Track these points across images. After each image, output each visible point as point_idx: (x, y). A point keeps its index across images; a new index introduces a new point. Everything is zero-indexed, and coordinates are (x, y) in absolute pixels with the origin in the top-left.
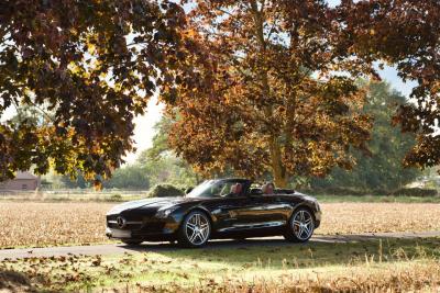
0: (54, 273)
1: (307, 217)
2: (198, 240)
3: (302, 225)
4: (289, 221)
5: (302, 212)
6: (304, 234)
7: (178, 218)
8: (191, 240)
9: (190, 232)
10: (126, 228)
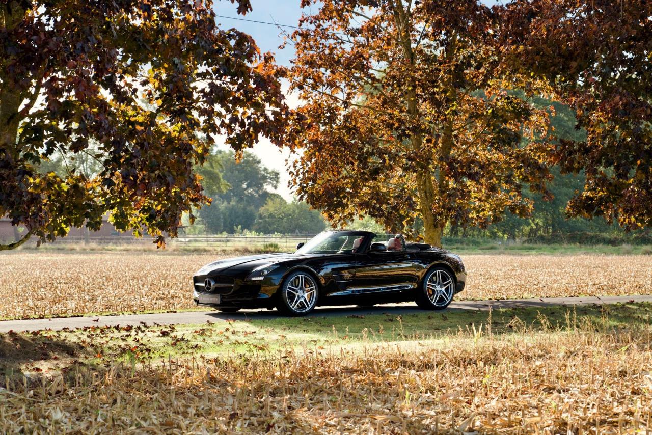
0: (111, 344)
1: (444, 278)
2: (302, 306)
3: (438, 288)
4: (421, 283)
5: (438, 272)
6: (441, 300)
7: (277, 280)
8: (294, 306)
9: (292, 297)
10: (215, 292)
